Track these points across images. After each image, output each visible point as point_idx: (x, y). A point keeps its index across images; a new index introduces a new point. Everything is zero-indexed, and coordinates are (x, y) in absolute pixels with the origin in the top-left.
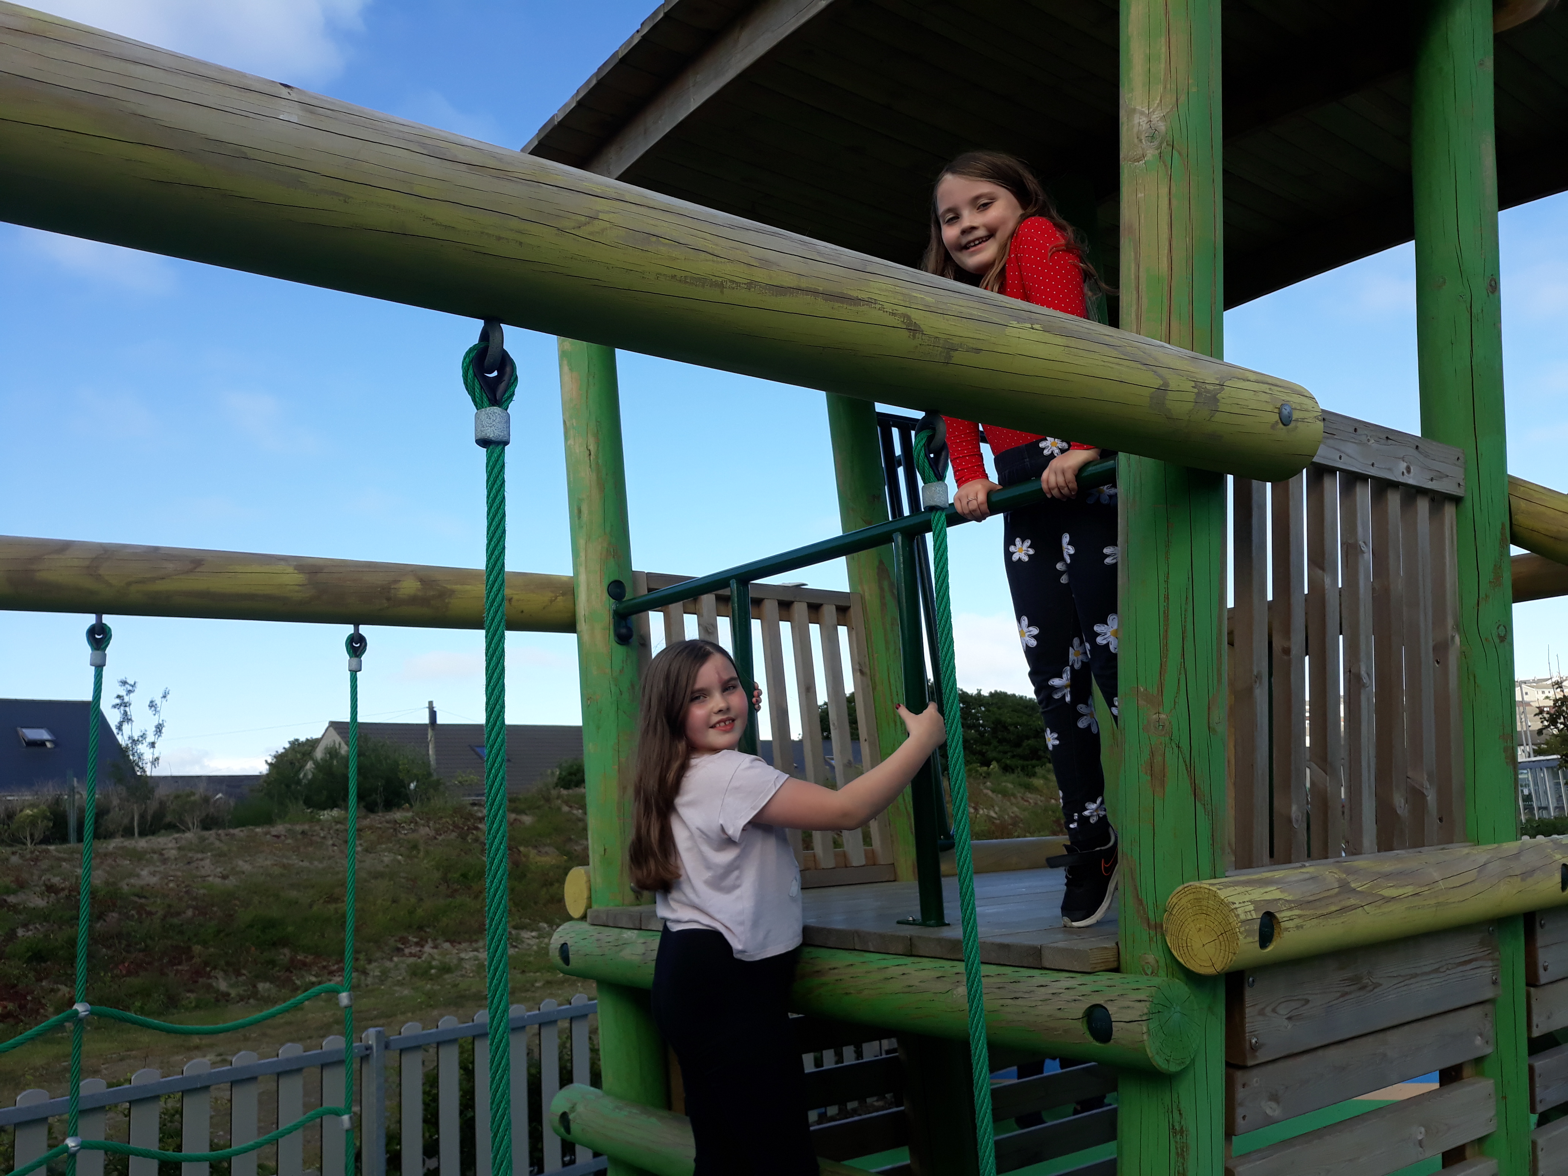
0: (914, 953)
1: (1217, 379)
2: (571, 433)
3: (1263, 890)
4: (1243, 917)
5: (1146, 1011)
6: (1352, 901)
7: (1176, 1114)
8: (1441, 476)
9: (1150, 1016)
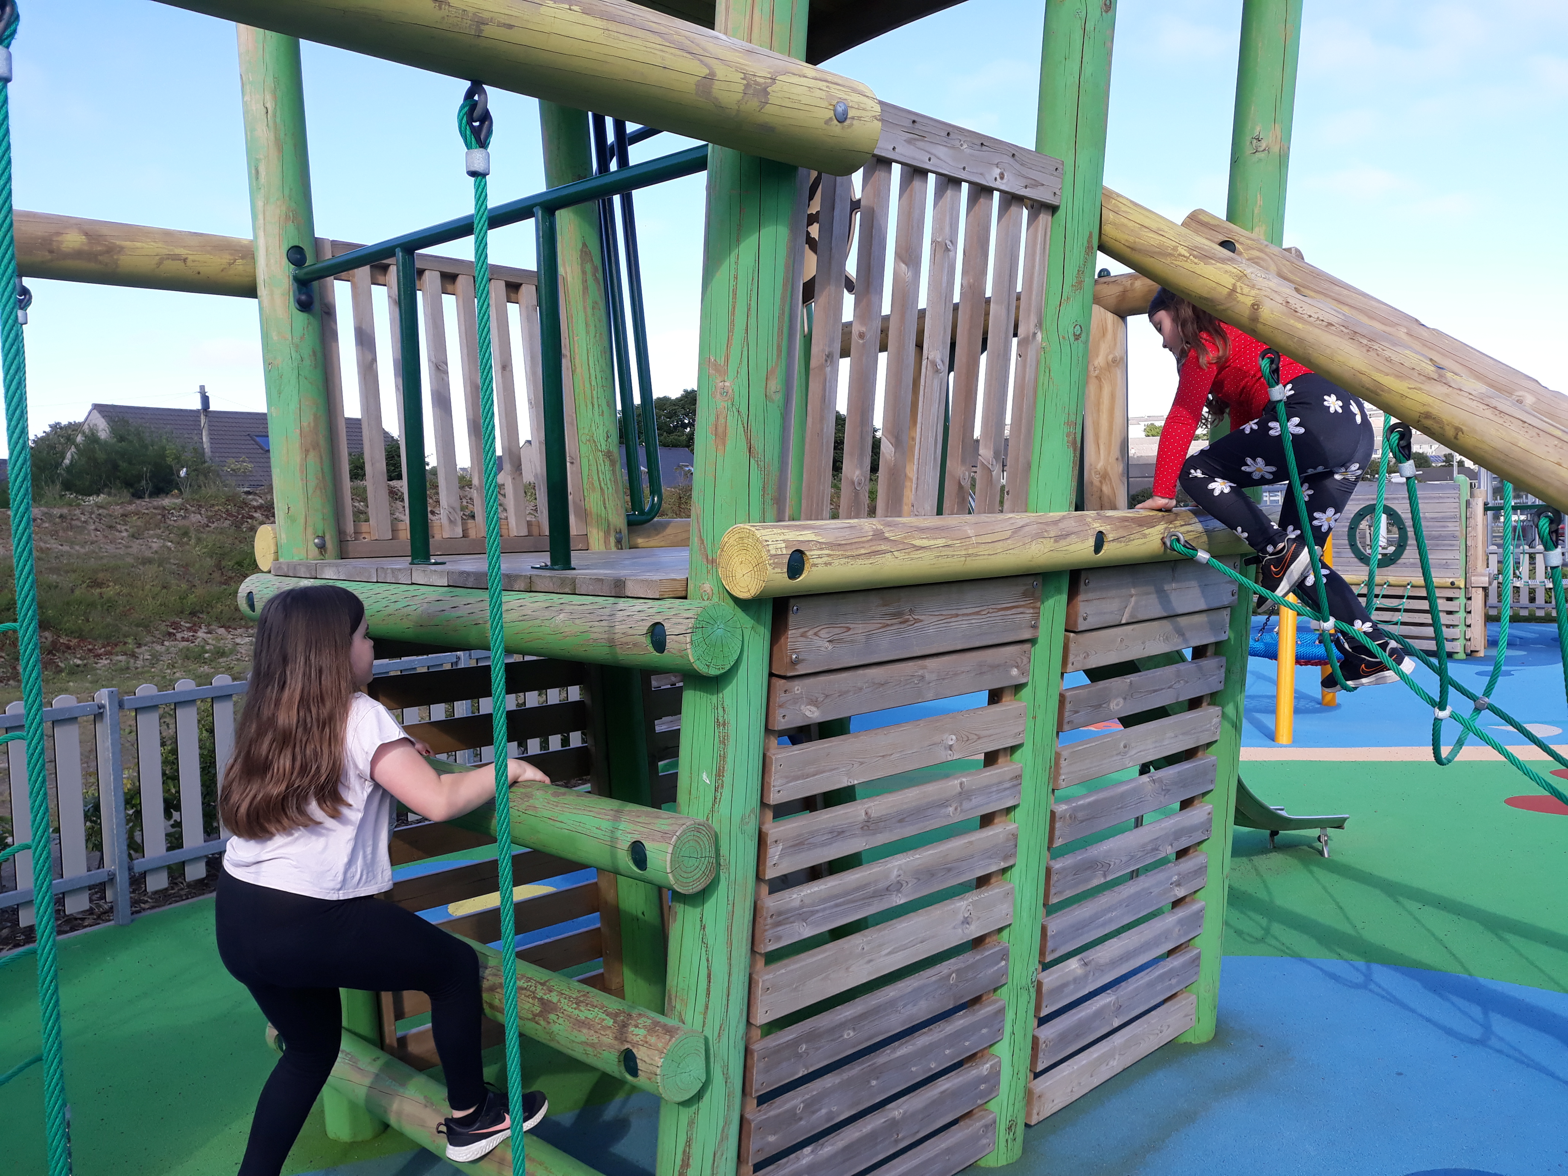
0: (533, 589)
1: (769, 73)
2: (248, 86)
3: (798, 533)
4: (773, 552)
5: (690, 625)
6: (883, 547)
7: (720, 710)
8: (1036, 184)
9: (694, 630)
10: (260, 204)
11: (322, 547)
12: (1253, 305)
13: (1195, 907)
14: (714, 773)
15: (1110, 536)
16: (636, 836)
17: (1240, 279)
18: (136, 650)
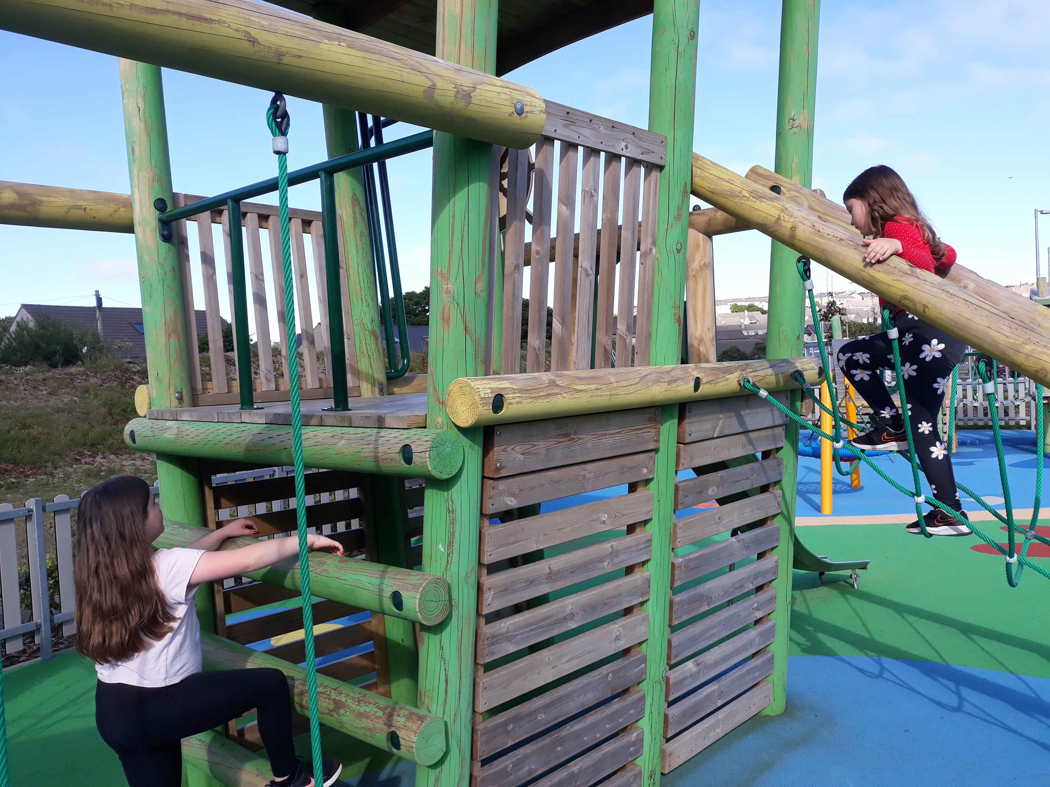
0: (323, 424)
1: (472, 84)
2: (126, 94)
3: (499, 383)
4: (482, 396)
5: (428, 446)
6: (555, 391)
7: (450, 502)
8: (649, 152)
9: (431, 449)
10: (135, 171)
11: (180, 399)
12: (792, 228)
13: (770, 624)
14: (447, 544)
15: (704, 380)
16: (395, 588)
17: (783, 211)
18: (54, 471)
